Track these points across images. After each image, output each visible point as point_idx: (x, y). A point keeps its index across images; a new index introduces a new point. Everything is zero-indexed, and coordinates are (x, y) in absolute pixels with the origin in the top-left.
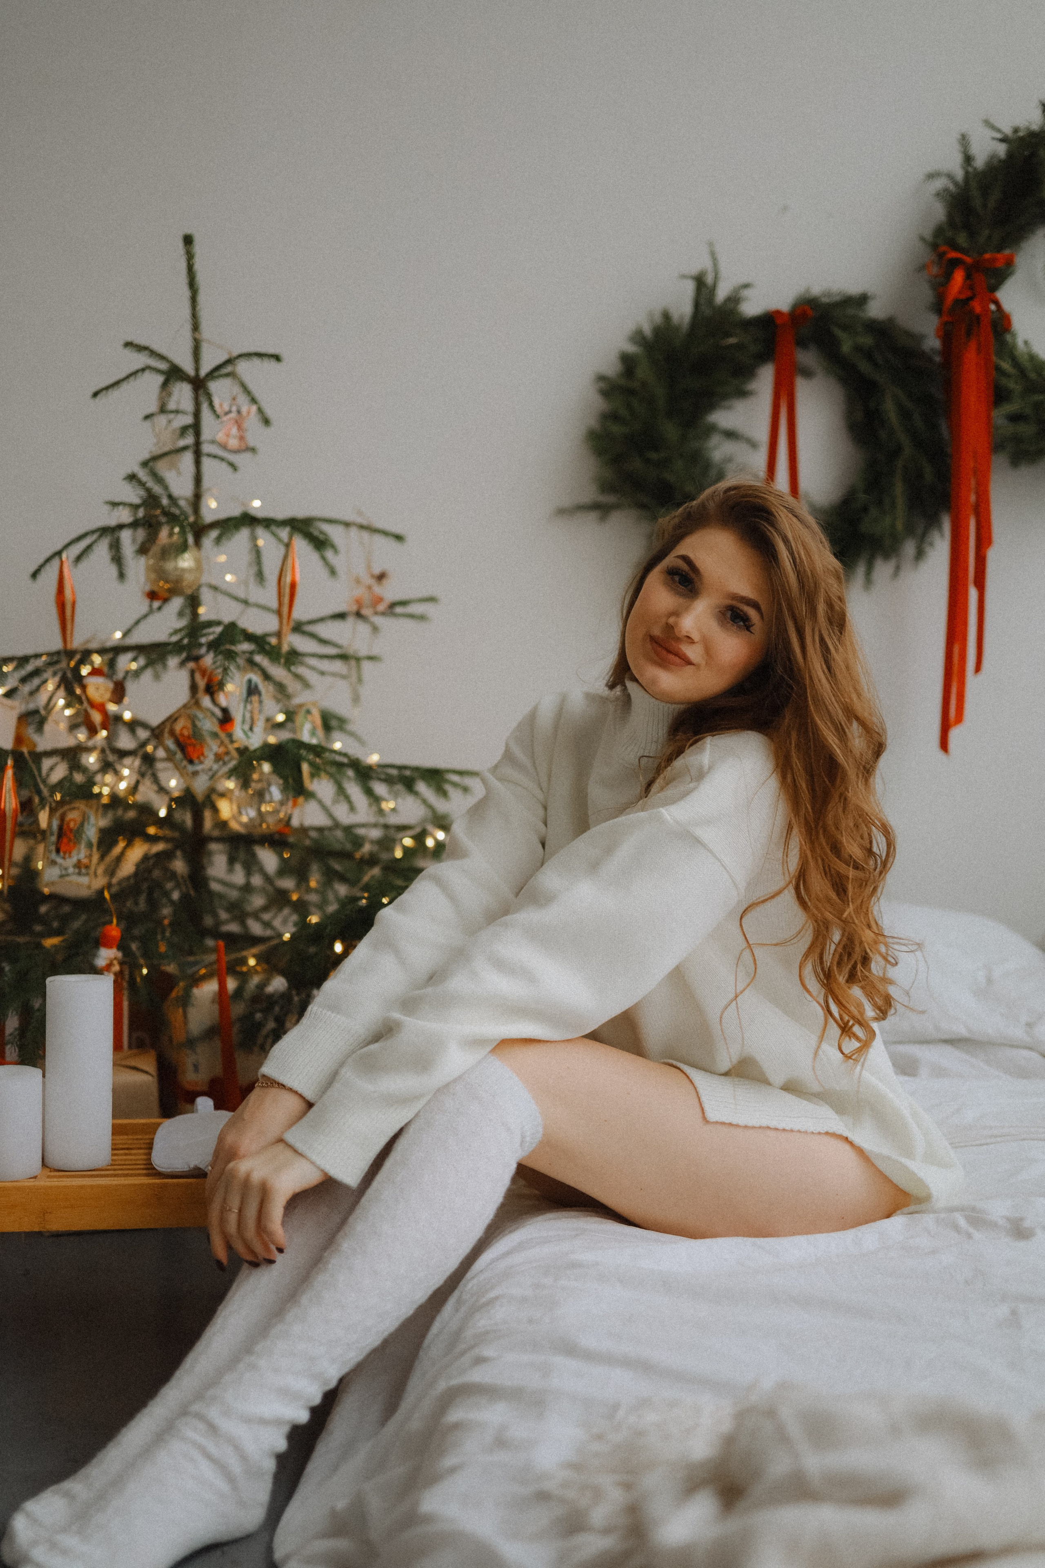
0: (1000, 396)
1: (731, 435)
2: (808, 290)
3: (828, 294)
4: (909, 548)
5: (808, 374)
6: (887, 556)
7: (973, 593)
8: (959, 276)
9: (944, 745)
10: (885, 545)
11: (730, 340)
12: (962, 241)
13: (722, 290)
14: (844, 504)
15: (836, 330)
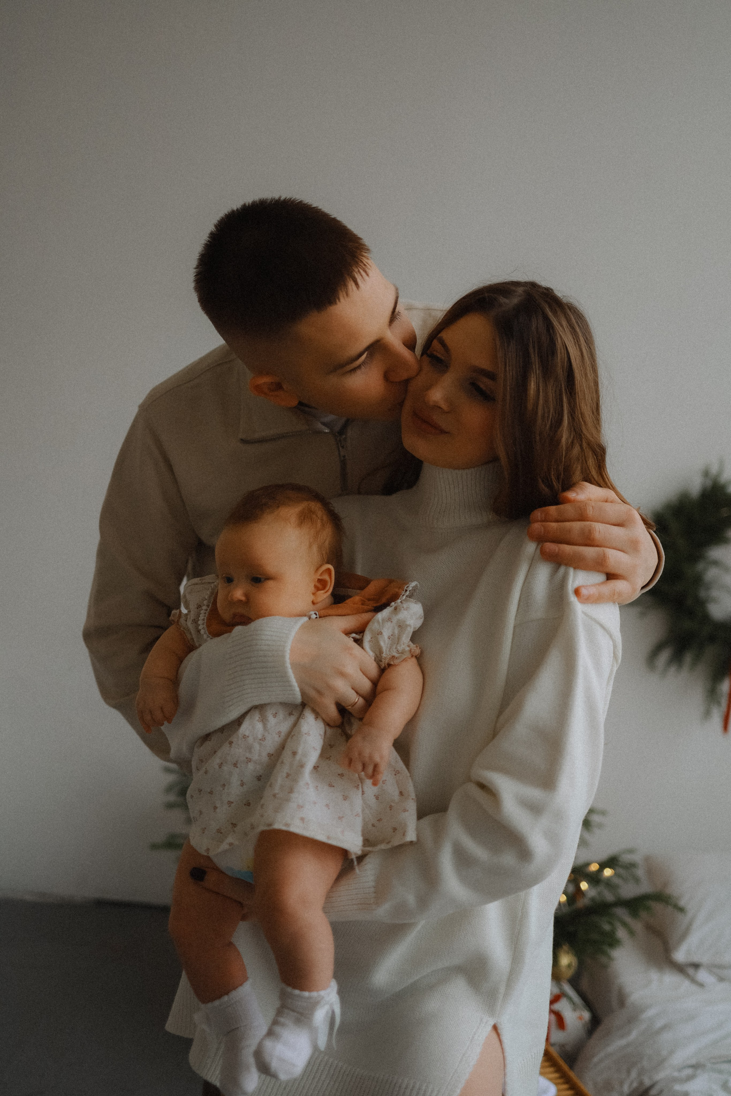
11: (725, 513)
13: (723, 479)
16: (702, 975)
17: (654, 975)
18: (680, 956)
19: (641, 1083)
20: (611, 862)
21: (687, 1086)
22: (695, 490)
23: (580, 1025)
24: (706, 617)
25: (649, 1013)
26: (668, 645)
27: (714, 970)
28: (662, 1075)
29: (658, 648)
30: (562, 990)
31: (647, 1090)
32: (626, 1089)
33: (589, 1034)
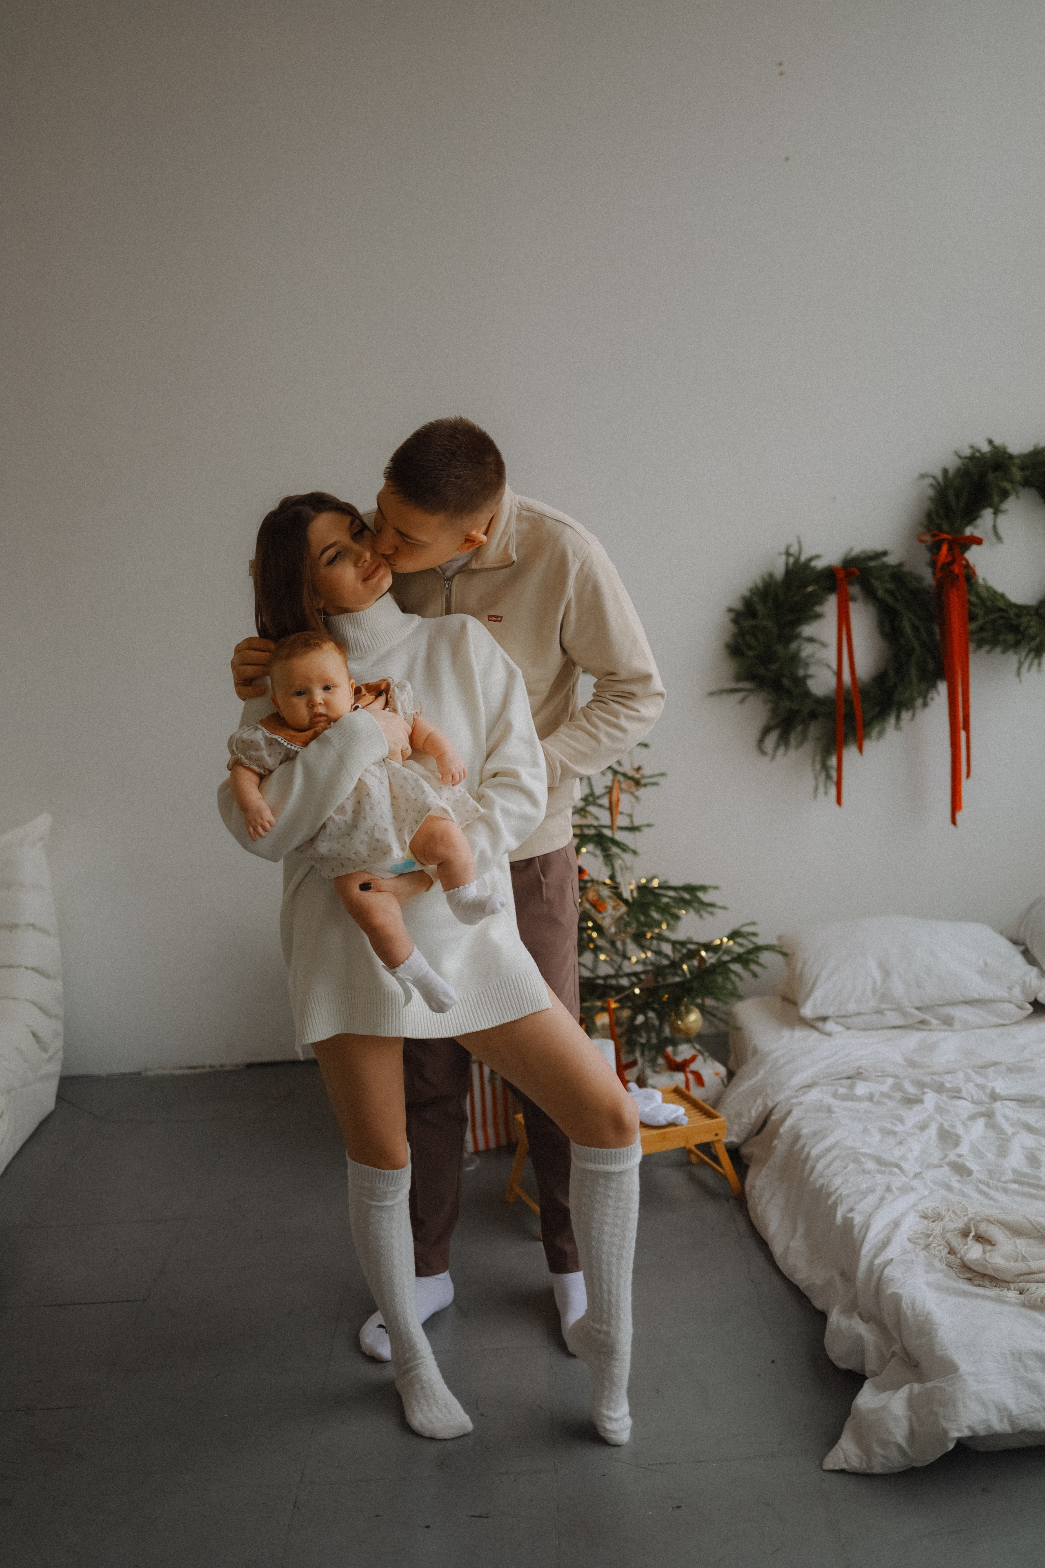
0: (972, 618)
1: (811, 640)
2: (851, 549)
3: (863, 552)
4: (919, 702)
5: (854, 599)
6: (908, 710)
7: (963, 734)
8: (945, 548)
9: (954, 821)
10: (907, 704)
11: (810, 589)
12: (945, 527)
13: (803, 558)
14: (880, 679)
15: (873, 581)
16: (830, 1026)
17: (786, 1033)
18: (807, 1011)
19: (765, 1105)
20: (734, 935)
21: (802, 1099)
22: (779, 572)
23: (717, 1080)
24: (807, 694)
25: (775, 1055)
26: (776, 726)
27: (842, 1020)
28: (782, 1096)
29: (766, 731)
30: (695, 1048)
31: (771, 1112)
32: (753, 1114)
33: (726, 1086)
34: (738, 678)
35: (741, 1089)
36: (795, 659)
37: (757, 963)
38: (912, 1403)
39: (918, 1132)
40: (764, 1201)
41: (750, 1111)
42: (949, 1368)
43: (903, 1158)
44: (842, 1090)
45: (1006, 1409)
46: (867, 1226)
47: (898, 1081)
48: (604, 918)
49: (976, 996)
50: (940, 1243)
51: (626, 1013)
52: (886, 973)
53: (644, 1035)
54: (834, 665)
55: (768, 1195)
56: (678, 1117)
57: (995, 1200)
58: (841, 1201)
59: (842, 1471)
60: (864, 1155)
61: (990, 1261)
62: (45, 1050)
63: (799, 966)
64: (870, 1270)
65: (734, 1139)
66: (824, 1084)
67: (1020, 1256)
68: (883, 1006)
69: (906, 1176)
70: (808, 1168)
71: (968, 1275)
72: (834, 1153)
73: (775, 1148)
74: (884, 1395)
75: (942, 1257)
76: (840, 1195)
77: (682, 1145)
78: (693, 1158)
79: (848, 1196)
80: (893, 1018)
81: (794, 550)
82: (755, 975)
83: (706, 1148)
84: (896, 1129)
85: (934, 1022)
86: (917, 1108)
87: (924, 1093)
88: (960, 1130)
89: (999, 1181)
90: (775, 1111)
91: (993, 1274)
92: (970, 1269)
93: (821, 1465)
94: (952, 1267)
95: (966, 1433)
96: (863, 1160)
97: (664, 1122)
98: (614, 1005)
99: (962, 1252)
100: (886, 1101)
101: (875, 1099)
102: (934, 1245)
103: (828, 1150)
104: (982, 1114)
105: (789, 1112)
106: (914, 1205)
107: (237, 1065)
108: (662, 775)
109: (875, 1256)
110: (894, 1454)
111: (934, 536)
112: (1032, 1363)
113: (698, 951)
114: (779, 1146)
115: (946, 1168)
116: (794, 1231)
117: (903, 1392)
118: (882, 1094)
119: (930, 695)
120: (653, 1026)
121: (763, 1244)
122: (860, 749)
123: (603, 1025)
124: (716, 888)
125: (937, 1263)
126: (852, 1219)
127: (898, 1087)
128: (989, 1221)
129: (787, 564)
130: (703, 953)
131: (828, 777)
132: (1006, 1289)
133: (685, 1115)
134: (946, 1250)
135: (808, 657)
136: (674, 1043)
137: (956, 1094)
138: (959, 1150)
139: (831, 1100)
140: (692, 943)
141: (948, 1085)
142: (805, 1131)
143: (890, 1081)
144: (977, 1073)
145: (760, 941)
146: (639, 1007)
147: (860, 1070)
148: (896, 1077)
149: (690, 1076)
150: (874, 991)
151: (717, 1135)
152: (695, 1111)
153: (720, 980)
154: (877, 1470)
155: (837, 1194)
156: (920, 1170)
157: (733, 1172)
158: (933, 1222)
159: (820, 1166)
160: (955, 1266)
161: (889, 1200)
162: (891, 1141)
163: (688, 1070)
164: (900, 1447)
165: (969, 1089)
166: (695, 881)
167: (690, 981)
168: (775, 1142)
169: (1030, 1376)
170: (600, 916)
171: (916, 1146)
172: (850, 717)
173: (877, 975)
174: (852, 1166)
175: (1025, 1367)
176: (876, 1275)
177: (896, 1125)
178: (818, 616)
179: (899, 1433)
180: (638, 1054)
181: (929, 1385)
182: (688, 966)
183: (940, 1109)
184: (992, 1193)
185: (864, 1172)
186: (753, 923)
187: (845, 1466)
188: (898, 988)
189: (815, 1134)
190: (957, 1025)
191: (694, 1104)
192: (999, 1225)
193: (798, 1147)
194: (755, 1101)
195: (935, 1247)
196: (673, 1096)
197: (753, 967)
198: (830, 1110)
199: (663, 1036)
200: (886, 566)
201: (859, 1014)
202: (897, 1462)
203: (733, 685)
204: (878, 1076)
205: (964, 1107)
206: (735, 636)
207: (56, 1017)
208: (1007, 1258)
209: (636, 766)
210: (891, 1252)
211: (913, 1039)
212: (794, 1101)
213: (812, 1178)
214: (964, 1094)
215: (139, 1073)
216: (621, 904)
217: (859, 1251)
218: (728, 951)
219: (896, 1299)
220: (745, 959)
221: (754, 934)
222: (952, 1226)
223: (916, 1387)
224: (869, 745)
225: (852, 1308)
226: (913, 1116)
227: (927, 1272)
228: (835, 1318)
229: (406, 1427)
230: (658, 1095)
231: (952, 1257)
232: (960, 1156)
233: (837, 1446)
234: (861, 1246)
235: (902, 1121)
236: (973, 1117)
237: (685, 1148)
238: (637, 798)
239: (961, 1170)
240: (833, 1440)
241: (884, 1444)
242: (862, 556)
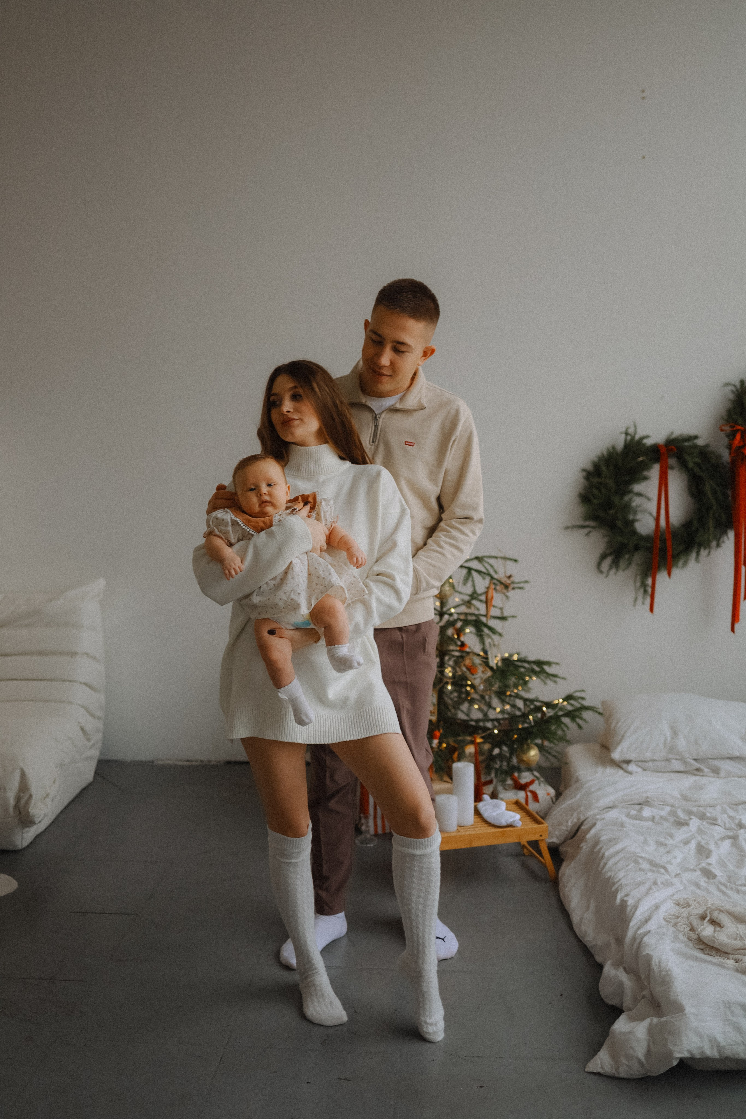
1: (639, 495)
2: (672, 433)
3: (681, 435)
4: (714, 544)
5: (672, 468)
6: (705, 548)
7: (743, 568)
8: (738, 437)
9: (733, 630)
10: (706, 545)
11: (641, 459)
12: (740, 421)
13: (637, 437)
14: (687, 525)
15: (686, 456)
16: (632, 767)
17: (600, 770)
18: (616, 755)
19: (579, 819)
20: (568, 698)
21: (604, 816)
22: (620, 445)
23: (548, 798)
24: (634, 532)
25: (588, 785)
26: (610, 554)
27: (640, 764)
28: (591, 813)
29: (603, 557)
30: (533, 774)
31: (582, 824)
32: (570, 824)
33: (554, 803)
34: (586, 518)
35: (563, 806)
36: (627, 508)
37: (581, 718)
38: (651, 1031)
39: (682, 845)
40: (570, 884)
41: (567, 822)
42: (678, 1009)
43: (669, 862)
44: (633, 812)
45: (716, 1041)
46: (636, 907)
47: (673, 809)
48: (475, 679)
49: (738, 754)
50: (685, 923)
51: (487, 747)
52: (675, 733)
53: (498, 762)
54: (655, 513)
55: (573, 881)
56: (514, 821)
57: (729, 897)
58: (621, 888)
59: (598, 1074)
60: (641, 857)
61: (717, 938)
62: (89, 740)
63: (614, 724)
64: (634, 938)
65: (555, 840)
66: (622, 807)
67: (739, 936)
68: (671, 756)
69: (670, 876)
70: (602, 864)
71: (701, 947)
72: (621, 855)
73: (581, 848)
74: (632, 1024)
75: (685, 933)
76: (621, 884)
77: (517, 841)
78: (525, 851)
79: (626, 885)
80: (677, 765)
81: (631, 431)
82: (580, 727)
83: (535, 844)
84: (667, 842)
85: (706, 770)
86: (684, 829)
87: (690, 819)
88: (712, 847)
89: (735, 884)
90: (584, 824)
91: (718, 947)
92: (703, 942)
93: (584, 1068)
94: (691, 940)
95: (686, 1055)
96: (640, 861)
97: (505, 824)
98: (479, 740)
99: (699, 930)
100: (664, 822)
101: (656, 820)
102: (680, 924)
103: (618, 852)
104: (730, 837)
105: (595, 824)
106: (673, 895)
107: (219, 762)
108: (526, 582)
109: (639, 928)
110: (636, 1065)
111: (731, 427)
112: (738, 1011)
113: (541, 707)
114: (585, 847)
115: (698, 873)
116: (588, 908)
117: (646, 1023)
118: (661, 817)
119: (721, 540)
120: (505, 756)
121: (566, 915)
122: (669, 574)
123: (470, 754)
124: (557, 664)
125: (681, 936)
126: (627, 901)
127: (673, 813)
128: (720, 910)
129: (626, 441)
130: (544, 709)
131: (645, 592)
132: (726, 958)
133: (520, 820)
134: (688, 929)
135: (637, 506)
136: (520, 771)
137: (714, 822)
138: (709, 861)
139: (624, 818)
140: (537, 700)
141: (708, 815)
142: (603, 838)
143: (668, 809)
144: (730, 808)
145: (586, 703)
146: (496, 742)
147: (649, 800)
148: (673, 806)
149: (529, 794)
150: (665, 746)
151: (541, 836)
152: (528, 818)
153: (553, 727)
154: (623, 1075)
155: (619, 883)
156: (680, 872)
157: (551, 862)
158: (683, 908)
159: (610, 863)
160: (693, 939)
161: (655, 890)
162: (662, 850)
163: (528, 790)
164: (639, 1061)
165: (722, 819)
166: (544, 658)
167: (532, 727)
168: (583, 844)
169: (734, 1019)
170: (473, 677)
171: (679, 855)
172: (663, 550)
173: (668, 733)
174: (632, 865)
175: (732, 1013)
176: (638, 941)
177: (668, 839)
178: (646, 478)
179: (640, 1052)
180: (493, 775)
181: (663, 1019)
182: (533, 717)
183: (700, 831)
184: (729, 892)
185: (641, 870)
186: (583, 691)
187: (600, 1070)
188: (682, 744)
189: (610, 841)
190: (722, 774)
191: (529, 814)
192: (727, 914)
193: (598, 848)
194: (572, 815)
195: (681, 925)
196: (514, 806)
197: (579, 721)
198: (622, 825)
199: (511, 764)
200: (696, 446)
201: (653, 760)
202: (637, 1071)
203: (581, 523)
204: (660, 805)
205: (718, 831)
206: (586, 488)
207: (99, 718)
208: (729, 937)
209: (508, 574)
210: (652, 926)
211: (688, 781)
212: (598, 817)
213: (603, 871)
214: (719, 822)
215: (152, 762)
216: (488, 669)
217: (629, 925)
218: (562, 709)
219: (648, 959)
220: (572, 715)
221: (583, 698)
222: (696, 912)
223: (655, 1020)
224: (676, 572)
225: (619, 963)
226: (681, 834)
227: (673, 942)
228: (608, 970)
229: (303, 1017)
230: (503, 805)
231: (692, 933)
232: (709, 864)
233: (597, 1056)
234: (631, 919)
235: (672, 836)
236: (722, 839)
237: (519, 843)
238: (507, 597)
239: (709, 874)
240: (595, 1051)
241: (629, 1057)
242: (680, 438)
